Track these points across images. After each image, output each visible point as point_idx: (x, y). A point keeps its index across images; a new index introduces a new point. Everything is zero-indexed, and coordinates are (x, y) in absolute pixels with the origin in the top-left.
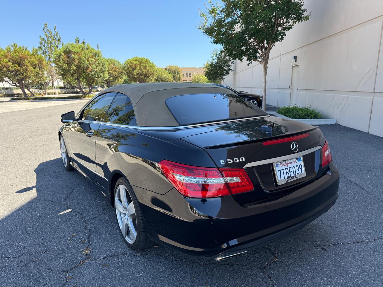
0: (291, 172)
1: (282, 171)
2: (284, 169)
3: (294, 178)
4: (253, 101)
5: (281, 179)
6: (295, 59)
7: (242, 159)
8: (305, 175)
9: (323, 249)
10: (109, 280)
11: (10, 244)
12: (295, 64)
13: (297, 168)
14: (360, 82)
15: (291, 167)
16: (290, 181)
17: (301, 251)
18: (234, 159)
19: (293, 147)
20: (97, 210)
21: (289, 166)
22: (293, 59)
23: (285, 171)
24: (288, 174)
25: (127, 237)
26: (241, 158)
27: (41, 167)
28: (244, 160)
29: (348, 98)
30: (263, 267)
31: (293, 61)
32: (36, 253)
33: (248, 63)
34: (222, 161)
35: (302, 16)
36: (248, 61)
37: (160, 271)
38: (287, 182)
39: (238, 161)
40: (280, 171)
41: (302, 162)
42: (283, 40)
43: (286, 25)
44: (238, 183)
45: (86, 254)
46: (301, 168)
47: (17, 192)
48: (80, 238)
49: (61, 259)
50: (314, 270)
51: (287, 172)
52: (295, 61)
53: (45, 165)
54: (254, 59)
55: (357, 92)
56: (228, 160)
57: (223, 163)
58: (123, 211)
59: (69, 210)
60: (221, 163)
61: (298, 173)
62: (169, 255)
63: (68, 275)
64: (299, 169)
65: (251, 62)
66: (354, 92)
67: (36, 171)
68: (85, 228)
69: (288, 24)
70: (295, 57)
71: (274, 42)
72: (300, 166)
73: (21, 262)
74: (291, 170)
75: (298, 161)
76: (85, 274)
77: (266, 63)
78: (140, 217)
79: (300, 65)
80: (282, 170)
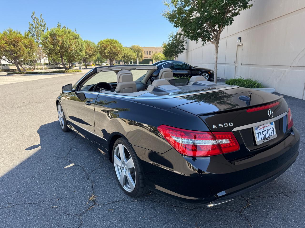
0: (266, 134)
1: (260, 134)
2: (261, 132)
3: (268, 139)
4: (205, 74)
5: (259, 140)
6: (240, 40)
7: (231, 124)
8: (276, 136)
9: (286, 196)
10: (116, 222)
11: (29, 192)
12: (239, 44)
13: (270, 131)
14: (296, 58)
15: (266, 130)
16: (265, 141)
17: (268, 197)
18: (224, 124)
19: (269, 113)
20: (95, 164)
21: (265, 129)
22: (238, 40)
23: (261, 133)
24: (264, 136)
25: (124, 186)
26: (229, 124)
27: (43, 129)
28: (232, 125)
29: (285, 71)
30: (240, 210)
31: (238, 41)
32: (52, 200)
33: (203, 43)
34: (215, 126)
35: (247, 5)
36: (203, 42)
37: (156, 215)
38: (263, 142)
39: (227, 126)
40: (258, 133)
41: (273, 126)
42: (232, 24)
43: (233, 12)
44: (227, 144)
45: (93, 200)
46: (273, 130)
47: (26, 150)
48: (85, 187)
49: (73, 204)
50: (282, 213)
51: (263, 134)
52: (239, 42)
53: (45, 128)
54: (208, 40)
55: (293, 66)
56: (219, 125)
57: (215, 127)
58: (122, 165)
59: (72, 165)
60: (214, 128)
61: (271, 135)
62: (161, 201)
63: (81, 218)
64: (272, 132)
65: (205, 42)
66: (291, 66)
67: (38, 132)
68: (88, 179)
69: (235, 11)
70: (240, 38)
71: (224, 26)
72: (273, 129)
73: (41, 207)
74: (266, 132)
75: (271, 125)
76: (95, 217)
77: (218, 43)
78: (139, 170)
79: (243, 45)
80: (260, 132)
